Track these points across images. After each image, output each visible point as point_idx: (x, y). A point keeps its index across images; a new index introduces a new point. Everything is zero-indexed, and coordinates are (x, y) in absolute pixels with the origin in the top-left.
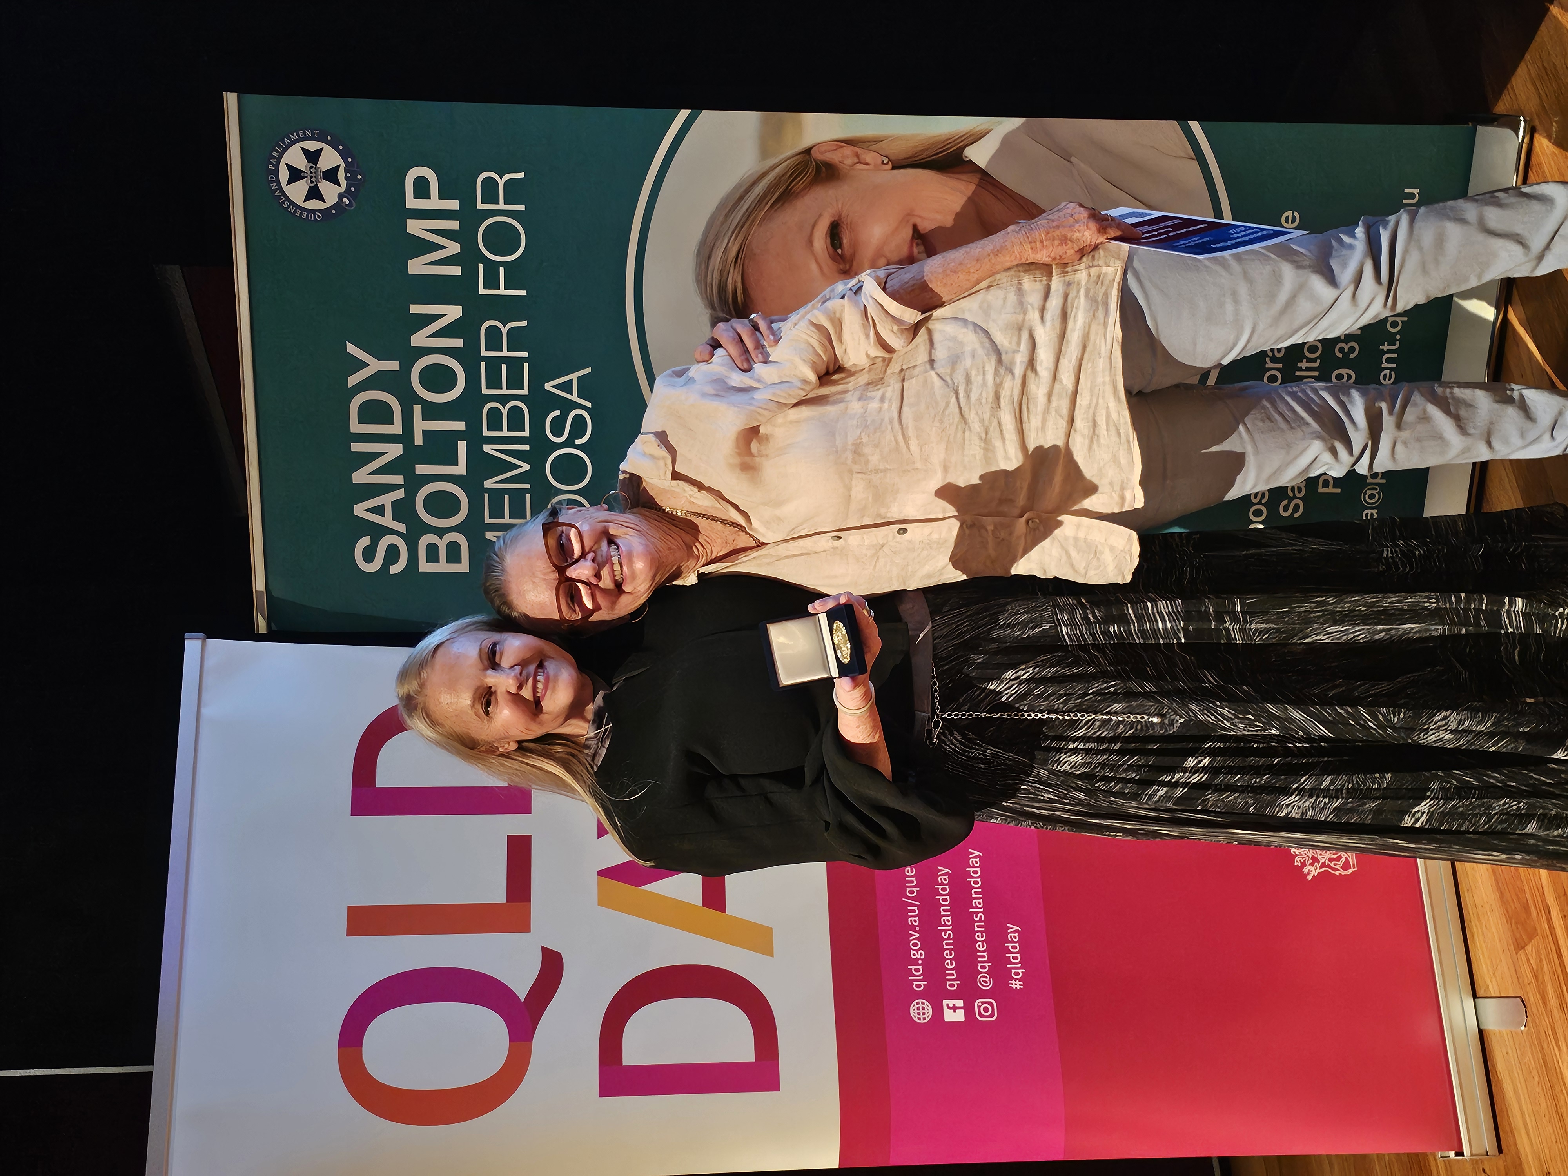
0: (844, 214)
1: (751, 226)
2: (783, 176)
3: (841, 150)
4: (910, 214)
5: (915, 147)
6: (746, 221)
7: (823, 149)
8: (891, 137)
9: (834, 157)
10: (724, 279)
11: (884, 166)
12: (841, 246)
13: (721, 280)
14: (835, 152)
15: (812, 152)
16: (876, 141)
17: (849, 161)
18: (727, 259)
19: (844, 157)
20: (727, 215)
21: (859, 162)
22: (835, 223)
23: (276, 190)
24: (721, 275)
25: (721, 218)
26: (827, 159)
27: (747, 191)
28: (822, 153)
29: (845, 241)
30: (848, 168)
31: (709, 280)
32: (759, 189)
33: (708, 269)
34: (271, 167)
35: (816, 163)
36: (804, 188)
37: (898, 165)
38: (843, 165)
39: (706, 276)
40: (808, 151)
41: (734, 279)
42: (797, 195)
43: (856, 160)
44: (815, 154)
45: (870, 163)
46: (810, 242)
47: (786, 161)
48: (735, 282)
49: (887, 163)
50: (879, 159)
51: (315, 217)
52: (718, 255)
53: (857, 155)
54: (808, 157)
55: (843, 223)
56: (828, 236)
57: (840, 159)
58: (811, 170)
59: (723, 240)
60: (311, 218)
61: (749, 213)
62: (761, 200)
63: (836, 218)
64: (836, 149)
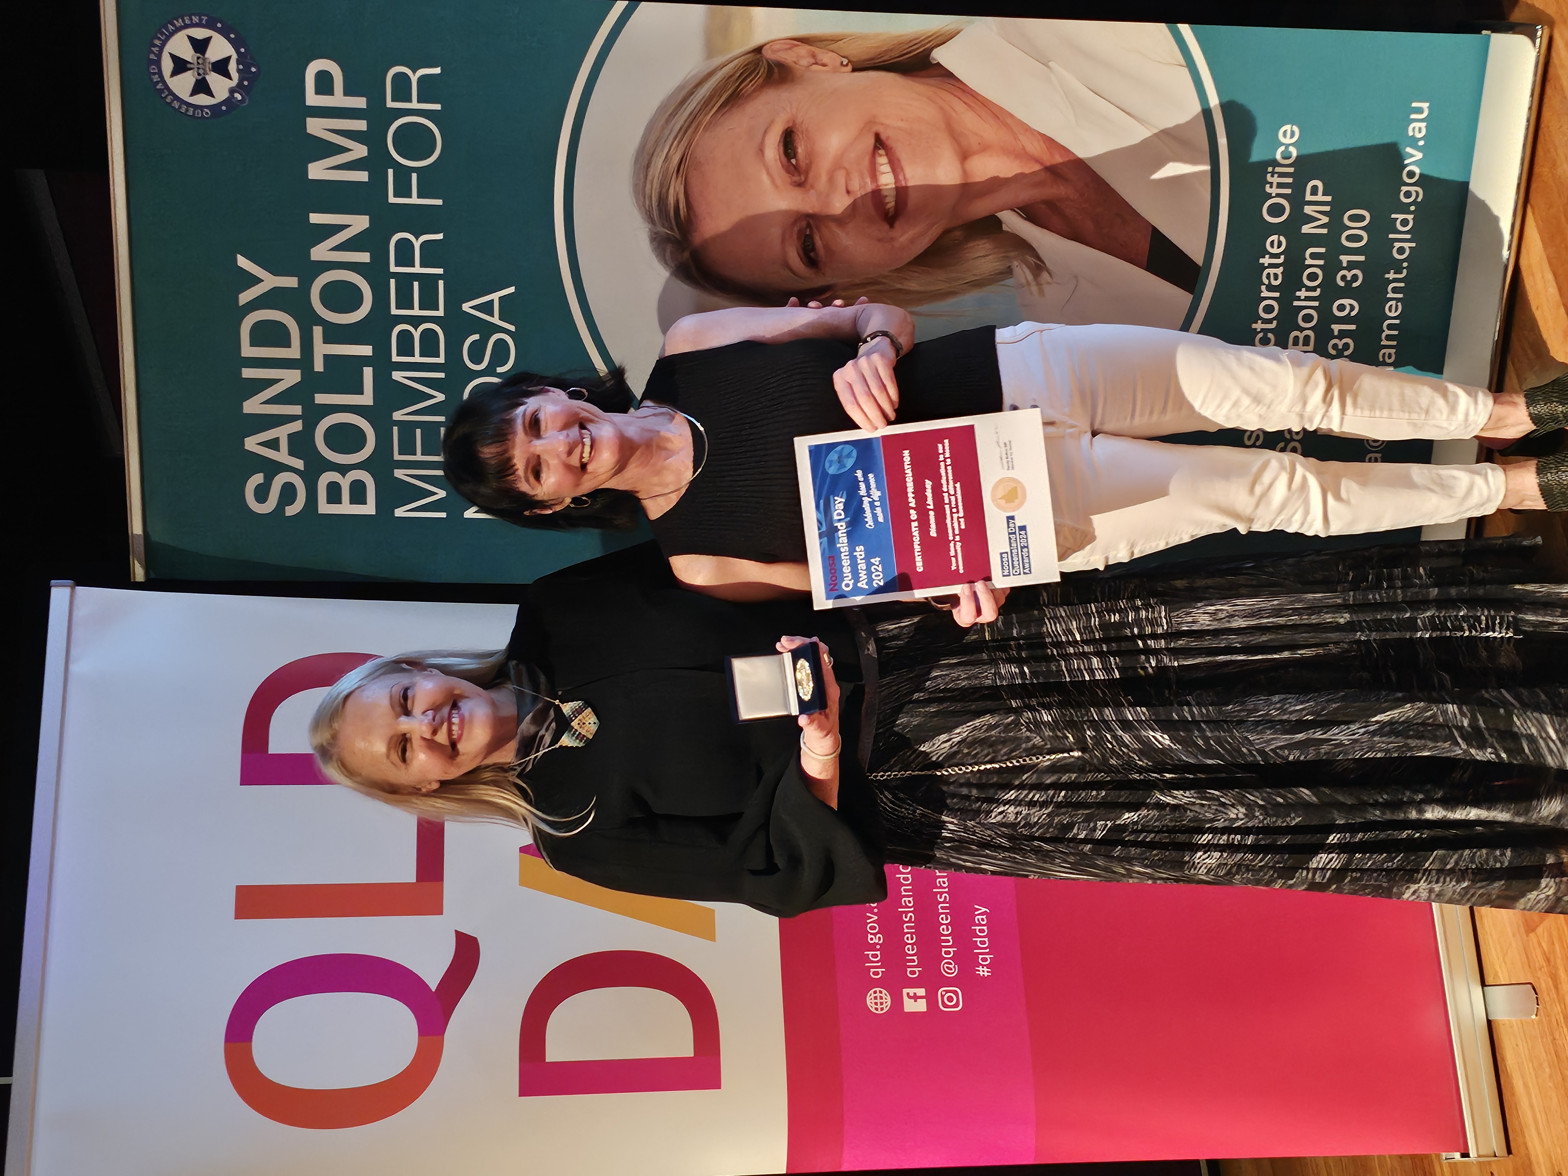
0: (799, 120)
1: (695, 132)
2: (731, 76)
3: (796, 48)
4: (871, 122)
5: (878, 47)
6: (689, 127)
7: (776, 47)
8: (851, 36)
9: (787, 57)
10: (664, 190)
11: (843, 68)
12: (795, 156)
13: (661, 192)
14: (789, 51)
15: (764, 51)
16: (835, 39)
17: (804, 62)
18: (667, 169)
19: (798, 57)
20: (668, 121)
21: (816, 63)
22: (789, 130)
23: (158, 82)
24: (662, 185)
25: (662, 123)
26: (781, 59)
27: (691, 93)
28: (774, 51)
29: (800, 150)
30: (803, 68)
31: (648, 191)
32: (704, 91)
33: (646, 179)
34: (152, 56)
35: (768, 63)
36: (754, 91)
37: (857, 68)
38: (797, 66)
39: (645, 187)
40: (758, 50)
41: (676, 190)
42: (749, 97)
43: (812, 61)
44: (767, 53)
45: (828, 64)
46: (761, 150)
47: (733, 61)
48: (677, 195)
49: (847, 65)
50: (839, 59)
51: (202, 112)
52: (658, 162)
53: (814, 56)
54: (758, 56)
55: (798, 130)
56: (781, 144)
57: (795, 60)
58: (763, 70)
59: (663, 147)
60: (198, 114)
61: (694, 117)
62: (707, 103)
63: (791, 125)
64: (790, 49)
